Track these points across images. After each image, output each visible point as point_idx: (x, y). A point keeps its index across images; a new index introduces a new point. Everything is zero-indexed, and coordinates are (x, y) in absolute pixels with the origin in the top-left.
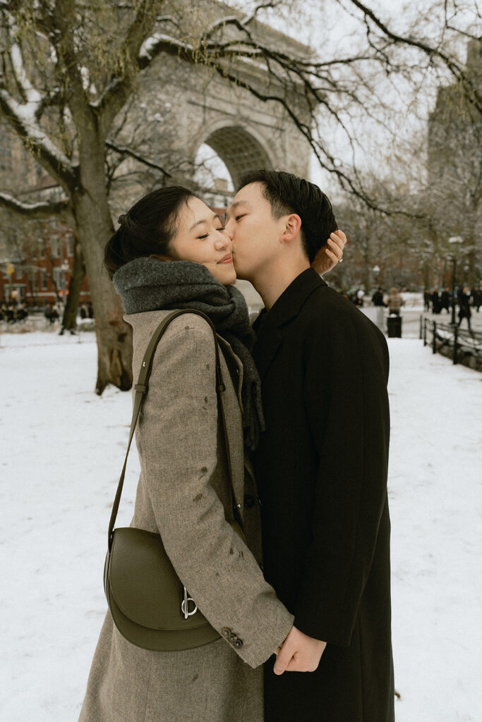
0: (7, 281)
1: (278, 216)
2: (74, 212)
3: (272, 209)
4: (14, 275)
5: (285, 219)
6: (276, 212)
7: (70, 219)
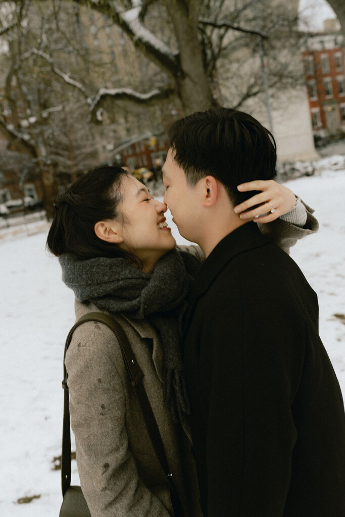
0: (152, 151)
1: (194, 181)
2: (180, 95)
3: (187, 176)
4: (157, 145)
5: (202, 183)
6: (192, 179)
7: (178, 101)
